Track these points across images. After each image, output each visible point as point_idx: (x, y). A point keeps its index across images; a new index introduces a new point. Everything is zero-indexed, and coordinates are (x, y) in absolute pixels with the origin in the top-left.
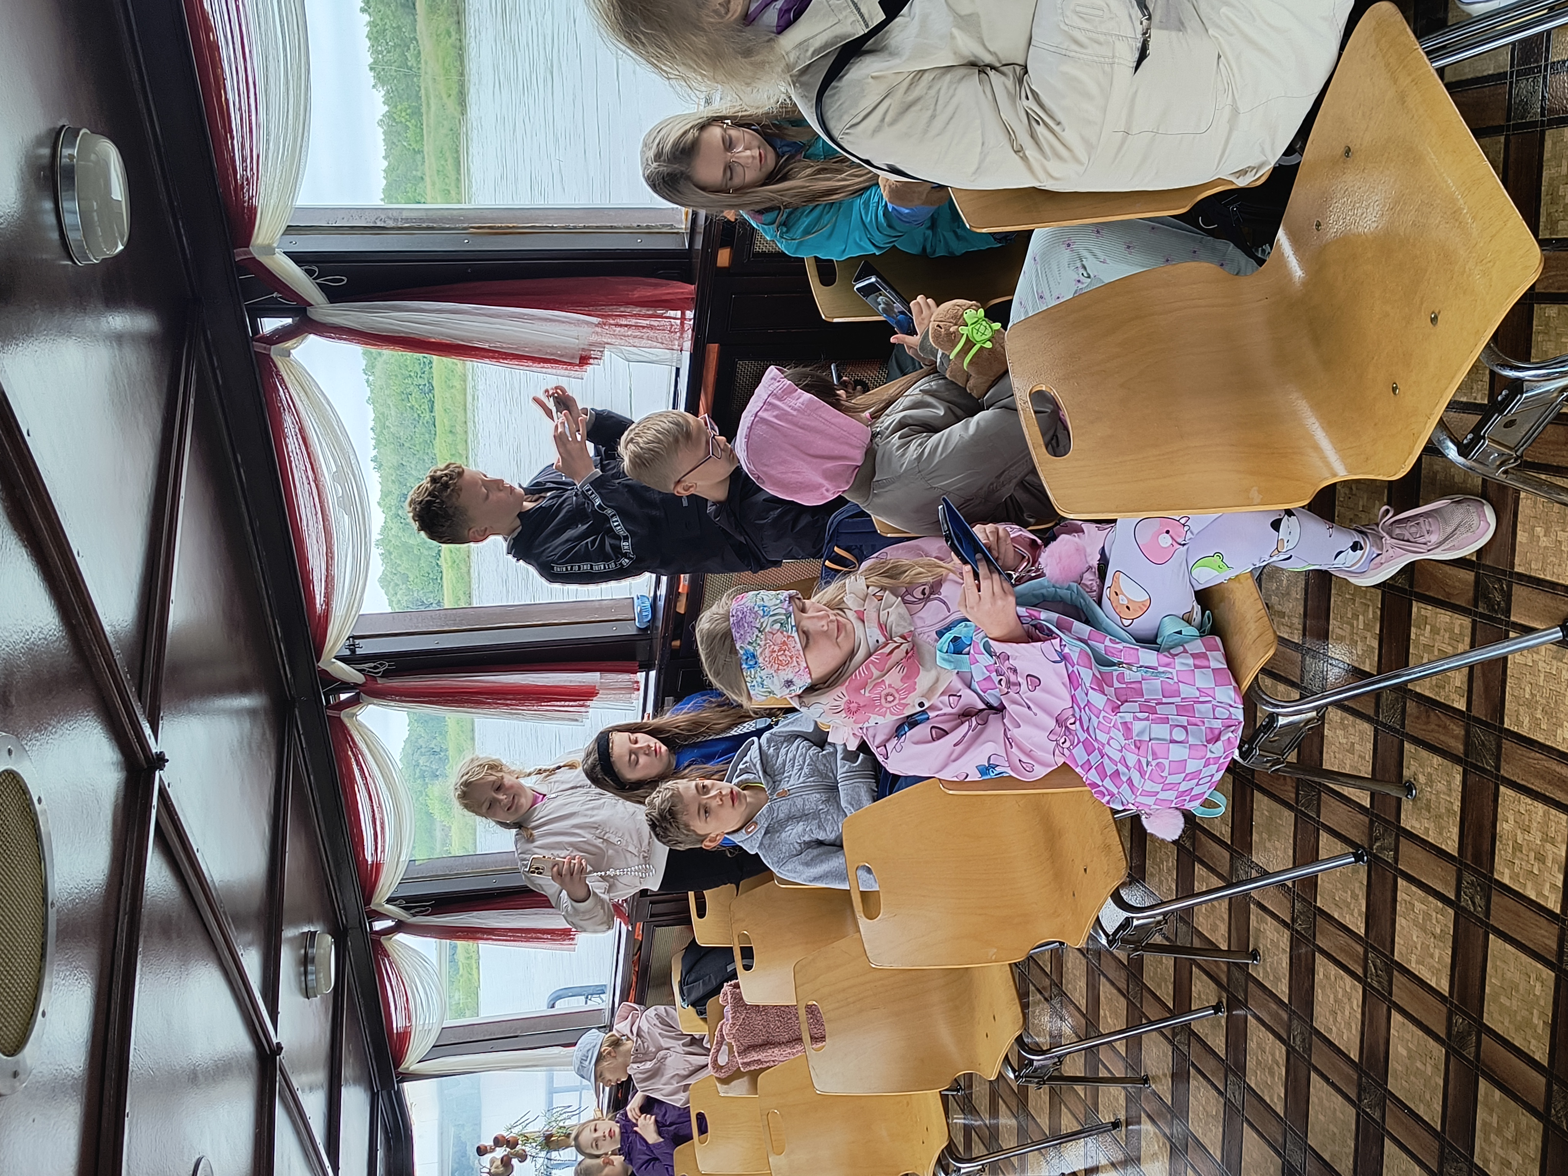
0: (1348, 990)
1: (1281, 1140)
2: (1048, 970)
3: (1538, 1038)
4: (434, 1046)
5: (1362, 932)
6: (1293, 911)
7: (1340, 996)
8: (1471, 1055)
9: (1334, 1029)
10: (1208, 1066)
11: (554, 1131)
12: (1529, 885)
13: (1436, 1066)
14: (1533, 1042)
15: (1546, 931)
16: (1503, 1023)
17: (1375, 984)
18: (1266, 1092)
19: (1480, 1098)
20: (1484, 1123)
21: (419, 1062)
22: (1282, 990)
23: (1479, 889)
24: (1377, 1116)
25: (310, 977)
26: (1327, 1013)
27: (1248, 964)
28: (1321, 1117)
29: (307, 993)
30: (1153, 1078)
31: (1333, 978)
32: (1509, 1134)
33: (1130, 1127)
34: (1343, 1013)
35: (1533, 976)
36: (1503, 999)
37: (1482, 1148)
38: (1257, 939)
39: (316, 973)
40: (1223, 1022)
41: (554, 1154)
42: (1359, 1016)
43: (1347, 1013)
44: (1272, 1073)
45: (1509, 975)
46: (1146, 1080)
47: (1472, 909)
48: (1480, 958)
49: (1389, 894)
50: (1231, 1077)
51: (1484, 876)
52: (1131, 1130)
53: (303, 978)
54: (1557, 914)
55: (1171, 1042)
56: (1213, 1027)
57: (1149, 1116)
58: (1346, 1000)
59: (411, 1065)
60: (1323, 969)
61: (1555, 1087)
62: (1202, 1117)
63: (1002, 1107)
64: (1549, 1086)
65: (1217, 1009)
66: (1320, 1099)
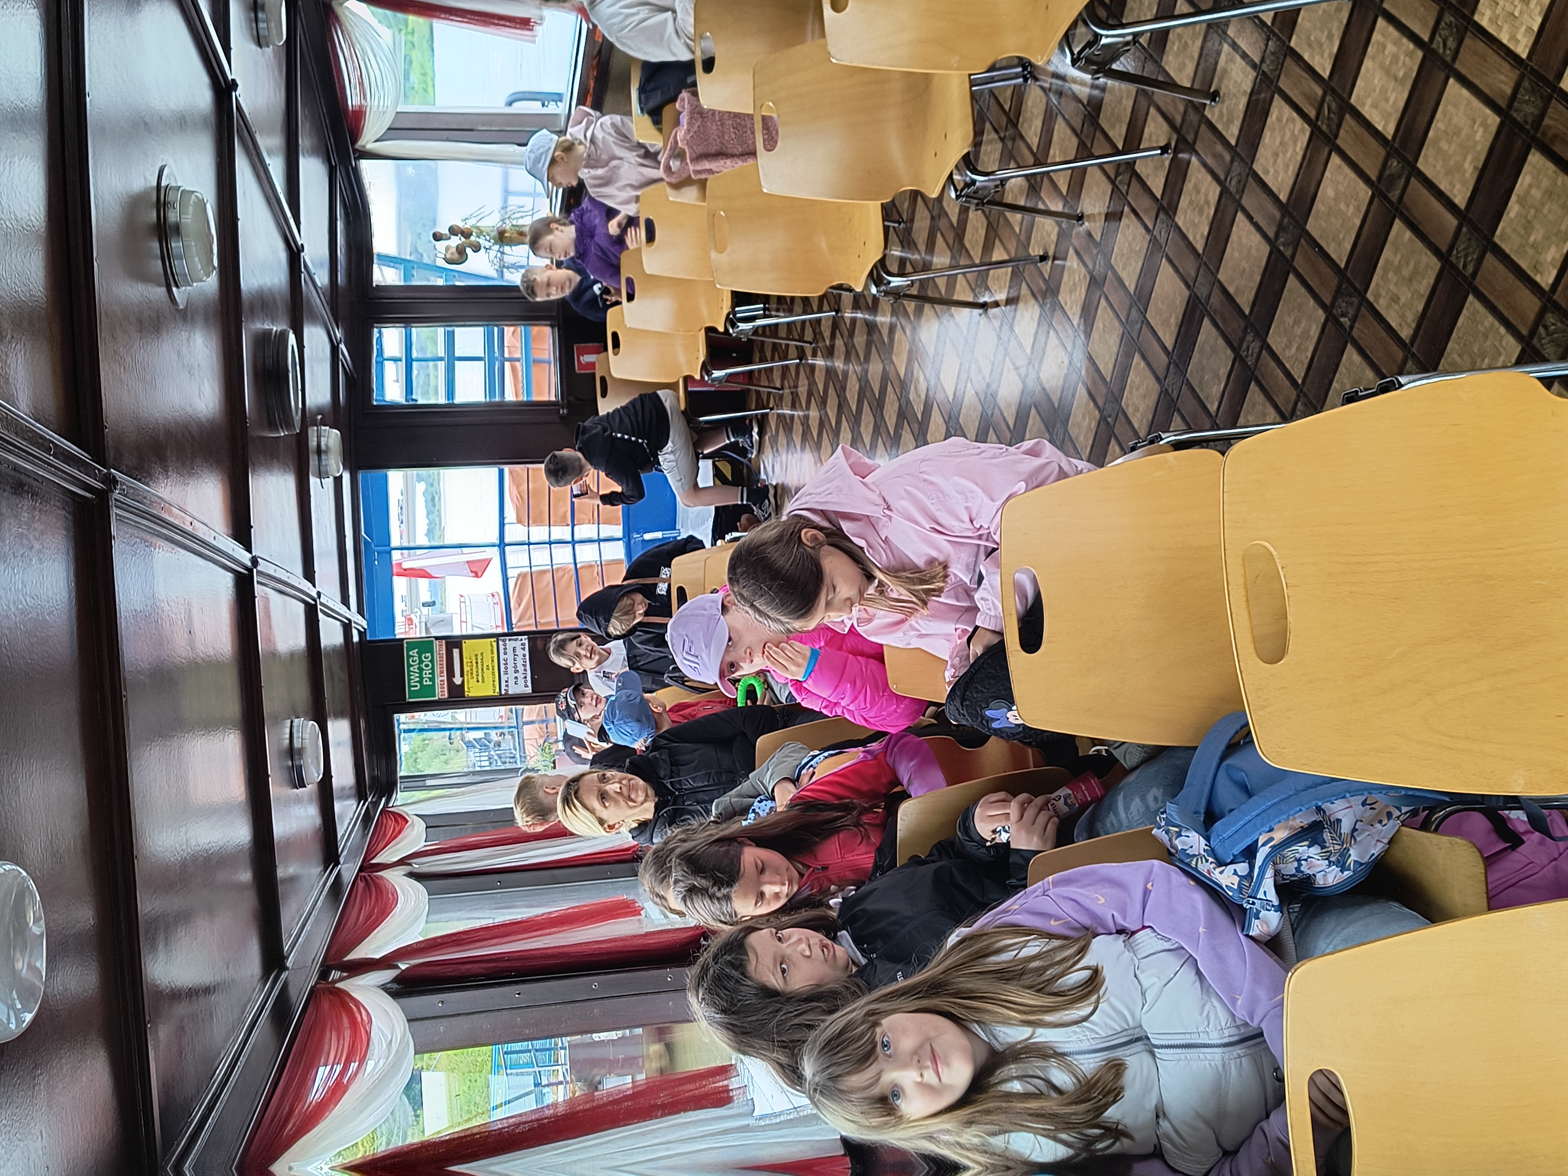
0: (1296, 132)
1: (1193, 274)
2: (1007, 107)
3: (1464, 183)
4: (389, 129)
5: (1326, 74)
6: (1265, 51)
7: (1286, 139)
8: (1394, 195)
9: (1272, 171)
10: (1143, 204)
11: (508, 228)
12: (1506, 27)
13: (1358, 208)
14: (1458, 186)
15: (1506, 76)
16: (1435, 167)
17: (1324, 128)
18: (1191, 231)
19: (1391, 238)
20: (1387, 261)
21: (376, 141)
22: (1232, 133)
23: (1455, 30)
24: (1288, 253)
25: (262, 25)
26: (1270, 156)
27: (1205, 105)
28: (1236, 255)
29: (259, 41)
30: (1088, 216)
31: (1284, 120)
32: (1406, 273)
33: (1057, 262)
34: (1285, 155)
35: (1479, 121)
36: (1444, 145)
37: (1377, 285)
38: (1221, 80)
39: (267, 21)
40: (1167, 163)
41: (507, 249)
42: (1299, 158)
43: (1288, 155)
44: (1201, 212)
45: (1455, 120)
46: (1080, 218)
47: (1441, 51)
48: (1432, 103)
49: (1365, 35)
50: (1162, 216)
51: (1464, 17)
52: (1057, 265)
53: (254, 25)
54: (1522, 60)
55: (1112, 181)
56: (1156, 168)
57: (1077, 253)
58: (1291, 143)
59: (367, 142)
60: (1279, 110)
61: (1464, 230)
62: (1125, 252)
63: (939, 240)
64: (1459, 228)
65: (1164, 150)
66: (1240, 238)
